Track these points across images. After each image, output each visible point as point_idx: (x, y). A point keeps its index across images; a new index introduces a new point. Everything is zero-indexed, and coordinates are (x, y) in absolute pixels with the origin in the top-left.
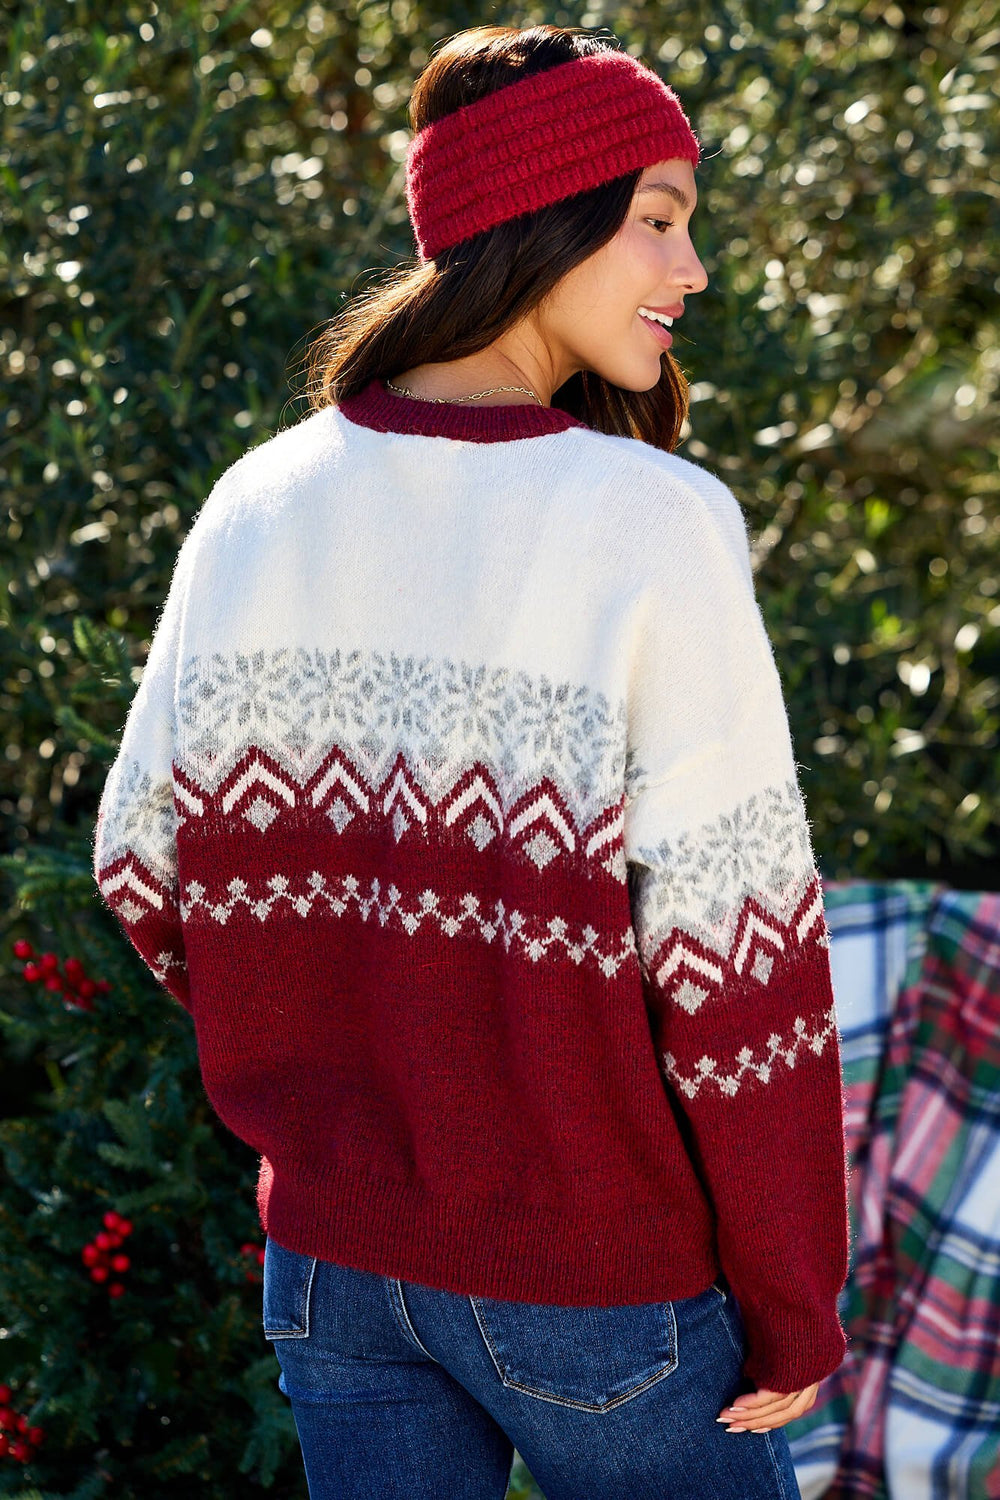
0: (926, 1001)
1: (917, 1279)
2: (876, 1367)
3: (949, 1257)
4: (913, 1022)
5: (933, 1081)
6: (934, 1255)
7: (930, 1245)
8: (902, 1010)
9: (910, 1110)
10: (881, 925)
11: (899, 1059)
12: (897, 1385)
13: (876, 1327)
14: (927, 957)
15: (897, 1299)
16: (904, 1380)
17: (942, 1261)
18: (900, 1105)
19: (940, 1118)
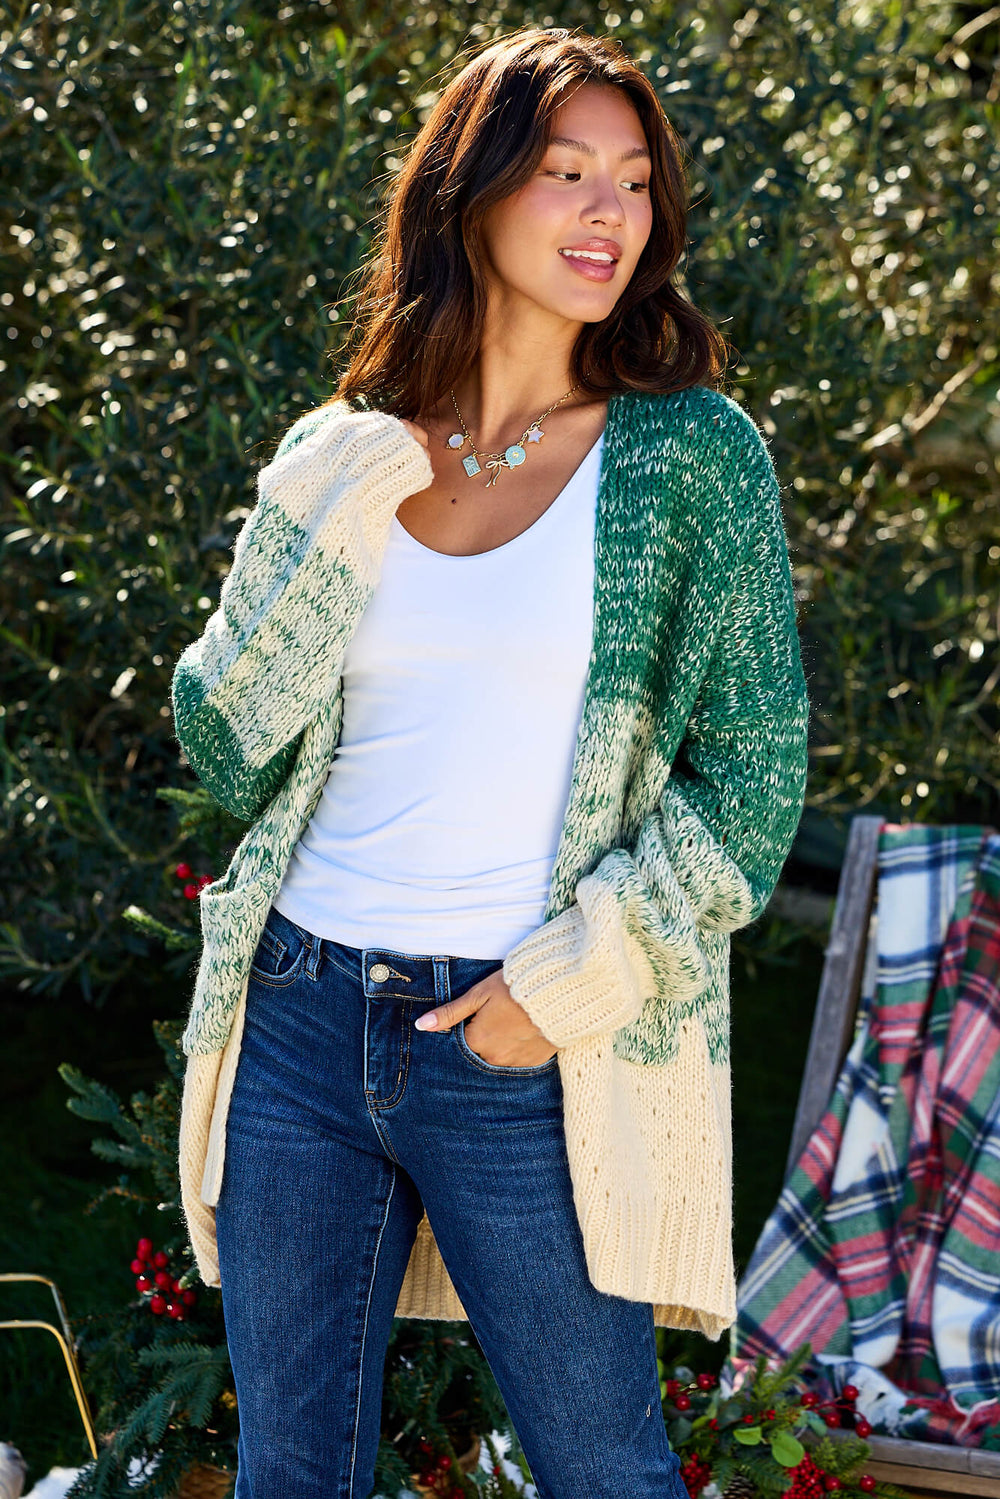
0: (973, 929)
1: (963, 1175)
2: (926, 1251)
3: (989, 1154)
4: (963, 950)
5: (980, 1002)
6: (978, 1153)
7: (976, 1145)
8: (952, 939)
9: (957, 1027)
10: (935, 863)
11: (949, 981)
12: (942, 1266)
13: (928, 1216)
14: (976, 892)
15: (946, 1192)
16: (949, 1262)
17: (984, 1159)
18: (949, 1021)
19: (985, 1033)
